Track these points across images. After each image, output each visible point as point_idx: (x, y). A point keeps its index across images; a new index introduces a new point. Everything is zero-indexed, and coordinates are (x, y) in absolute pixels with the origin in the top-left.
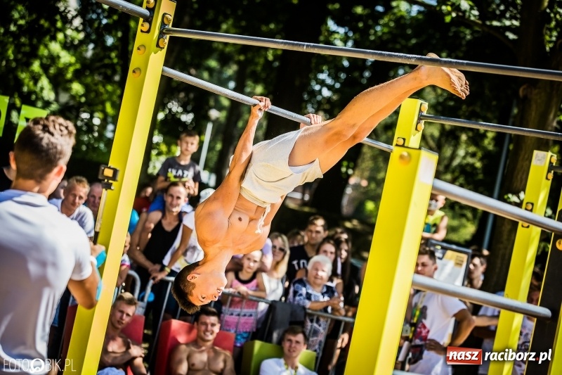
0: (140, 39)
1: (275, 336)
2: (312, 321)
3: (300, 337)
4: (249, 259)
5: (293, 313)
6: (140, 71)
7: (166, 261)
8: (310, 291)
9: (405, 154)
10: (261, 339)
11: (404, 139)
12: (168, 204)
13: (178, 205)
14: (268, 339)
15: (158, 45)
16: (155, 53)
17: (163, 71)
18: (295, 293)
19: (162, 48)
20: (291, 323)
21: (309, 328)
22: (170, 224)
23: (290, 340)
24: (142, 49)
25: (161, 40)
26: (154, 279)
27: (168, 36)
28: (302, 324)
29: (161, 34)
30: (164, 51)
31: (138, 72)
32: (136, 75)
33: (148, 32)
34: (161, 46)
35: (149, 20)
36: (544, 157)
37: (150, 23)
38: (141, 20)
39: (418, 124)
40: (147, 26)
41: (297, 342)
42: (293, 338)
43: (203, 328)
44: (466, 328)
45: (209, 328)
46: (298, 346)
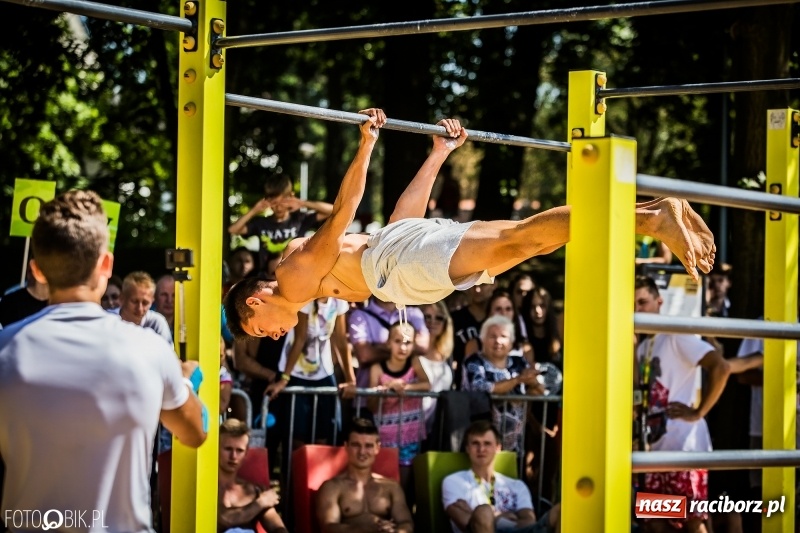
0: (185, 61)
1: (455, 442)
2: (501, 410)
3: (490, 436)
4: (398, 341)
5: (473, 404)
6: (195, 106)
7: (282, 366)
8: (491, 369)
9: (589, 147)
10: (435, 449)
11: (582, 130)
14: (445, 446)
15: (212, 65)
16: (210, 77)
17: (226, 100)
18: (471, 376)
19: (218, 69)
21: (499, 420)
23: (477, 443)
24: (191, 75)
25: (215, 58)
26: (269, 394)
27: (224, 50)
28: (489, 416)
29: (214, 49)
30: (223, 71)
31: (191, 109)
32: (190, 113)
33: (195, 49)
34: (217, 65)
35: (192, 33)
36: (783, 116)
37: (195, 36)
38: (181, 34)
39: (597, 104)
40: (191, 42)
41: (487, 443)
42: (480, 439)
43: (355, 450)
44: (720, 379)
45: (363, 451)
46: (489, 449)
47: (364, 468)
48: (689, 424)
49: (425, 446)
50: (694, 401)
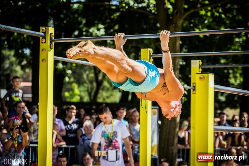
0: (42, 46)
6: (45, 60)
9: (202, 76)
15: (50, 48)
16: (50, 51)
17: (54, 58)
19: (52, 49)
23: (85, 160)
24: (44, 50)
25: (51, 45)
27: (53, 43)
29: (51, 42)
31: (44, 61)
32: (44, 62)
33: (45, 42)
34: (52, 48)
35: (44, 37)
36: (196, 63)
37: (45, 39)
38: (41, 38)
39: (150, 59)
40: (44, 40)
41: (88, 159)
42: (85, 158)
43: (60, 163)
45: (63, 163)
46: (89, 161)
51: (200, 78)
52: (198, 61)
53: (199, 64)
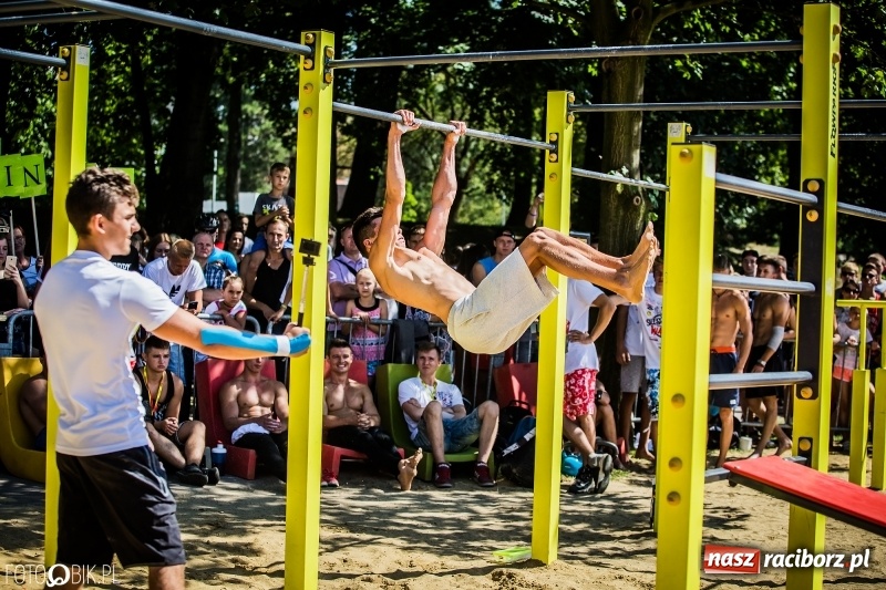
0: (304, 78)
1: (403, 355)
2: (435, 334)
3: (433, 353)
4: (362, 283)
5: (417, 330)
6: (312, 112)
7: (282, 300)
9: (687, 151)
12: (269, 243)
13: (280, 242)
14: (397, 360)
15: (325, 81)
16: (323, 90)
17: (333, 106)
19: (329, 83)
20: (417, 339)
21: (434, 341)
22: (275, 262)
23: (423, 358)
24: (309, 87)
25: (327, 75)
26: (272, 320)
27: (332, 70)
28: (428, 338)
29: (327, 67)
30: (331, 85)
31: (309, 112)
32: (308, 117)
33: (313, 68)
34: (328, 81)
35: (310, 56)
36: (680, 128)
37: (313, 59)
38: (302, 57)
39: (567, 116)
40: (310, 62)
41: (431, 359)
42: (425, 355)
43: (336, 361)
44: (608, 314)
45: (343, 360)
46: (433, 363)
47: (343, 373)
48: (585, 346)
49: (388, 359)
50: (585, 330)
51: (683, 155)
52: (684, 124)
53: (686, 133)
